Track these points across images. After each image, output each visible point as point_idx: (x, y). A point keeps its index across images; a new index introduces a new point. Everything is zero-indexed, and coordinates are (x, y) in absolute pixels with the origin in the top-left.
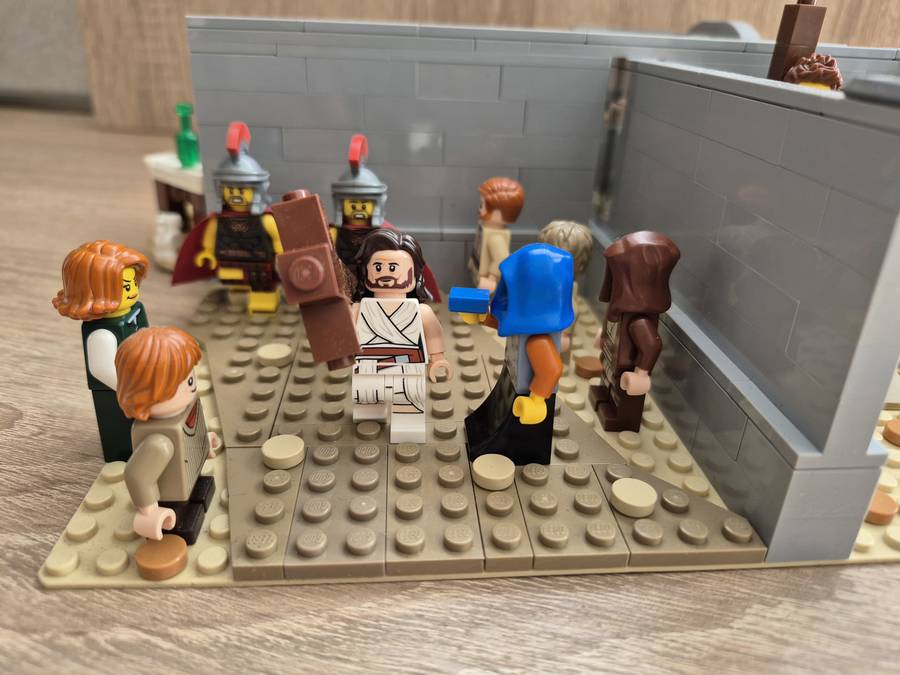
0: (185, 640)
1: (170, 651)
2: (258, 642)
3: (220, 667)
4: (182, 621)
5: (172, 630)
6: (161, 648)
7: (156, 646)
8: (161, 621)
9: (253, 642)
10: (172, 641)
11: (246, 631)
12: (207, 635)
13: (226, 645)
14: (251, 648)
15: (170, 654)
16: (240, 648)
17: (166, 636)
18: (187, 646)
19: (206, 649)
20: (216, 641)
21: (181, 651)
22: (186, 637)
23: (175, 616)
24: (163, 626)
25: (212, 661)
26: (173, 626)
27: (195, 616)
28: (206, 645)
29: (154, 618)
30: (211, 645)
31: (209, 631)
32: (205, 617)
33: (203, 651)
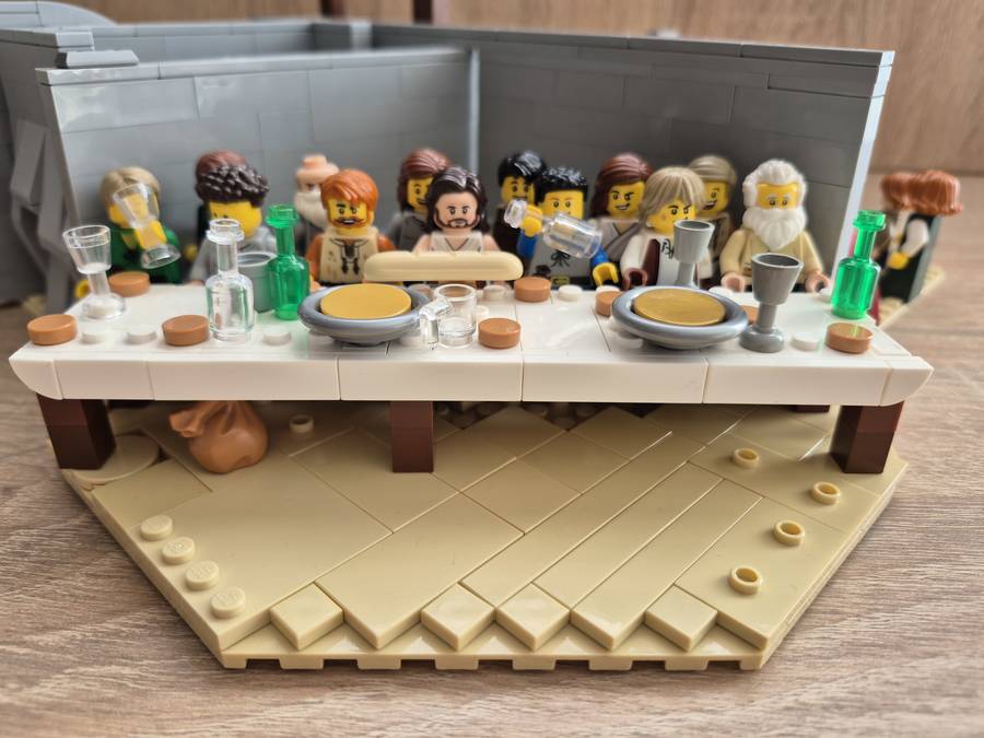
0: (40, 643)
1: (25, 655)
2: (114, 634)
3: (77, 660)
4: (37, 628)
5: (26, 638)
6: (18, 654)
7: (12, 653)
8: (15, 632)
9: (108, 634)
10: (29, 647)
11: (101, 627)
12: (62, 636)
13: (81, 641)
14: (107, 640)
15: (27, 658)
16: (97, 642)
17: (22, 644)
18: (45, 648)
19: (62, 648)
20: (73, 638)
21: (38, 653)
22: (42, 641)
23: (29, 625)
24: (18, 636)
25: (69, 657)
26: (27, 634)
27: (49, 622)
28: (62, 644)
29: (7, 631)
30: (68, 643)
31: (65, 632)
32: (60, 622)
33: (61, 649)
